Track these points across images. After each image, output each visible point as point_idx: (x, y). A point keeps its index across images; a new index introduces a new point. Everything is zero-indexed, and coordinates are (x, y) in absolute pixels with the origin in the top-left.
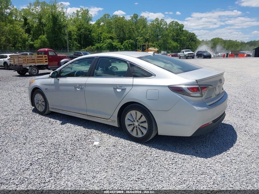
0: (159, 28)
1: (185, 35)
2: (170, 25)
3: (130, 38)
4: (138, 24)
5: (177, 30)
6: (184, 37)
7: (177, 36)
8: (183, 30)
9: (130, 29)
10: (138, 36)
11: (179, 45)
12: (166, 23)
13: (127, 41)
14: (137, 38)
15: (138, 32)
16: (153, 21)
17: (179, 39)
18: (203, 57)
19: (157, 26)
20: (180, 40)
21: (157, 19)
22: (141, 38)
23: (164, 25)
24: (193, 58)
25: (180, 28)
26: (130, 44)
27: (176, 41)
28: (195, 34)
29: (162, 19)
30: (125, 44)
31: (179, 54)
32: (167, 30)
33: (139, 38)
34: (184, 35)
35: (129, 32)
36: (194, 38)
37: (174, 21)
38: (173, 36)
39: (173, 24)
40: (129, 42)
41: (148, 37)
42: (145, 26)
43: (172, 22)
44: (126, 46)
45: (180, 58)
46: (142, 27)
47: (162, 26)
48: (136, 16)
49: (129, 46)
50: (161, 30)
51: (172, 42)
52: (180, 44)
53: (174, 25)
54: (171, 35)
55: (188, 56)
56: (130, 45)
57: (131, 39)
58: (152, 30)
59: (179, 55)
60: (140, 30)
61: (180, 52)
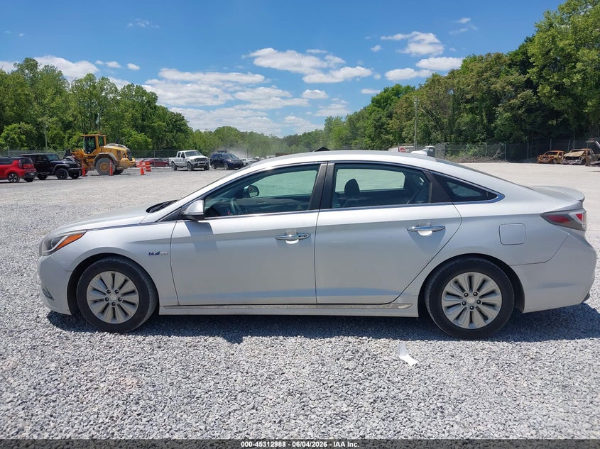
0: (98, 97)
1: (161, 118)
2: (124, 94)
3: (19, 118)
4: (40, 86)
5: (142, 105)
6: (160, 123)
7: (143, 120)
8: (156, 107)
9: (20, 94)
10: (43, 115)
11: (150, 140)
12: (116, 88)
13: (14, 125)
14: (40, 120)
15: (41, 104)
16: (80, 81)
17: (148, 126)
18: (226, 167)
19: (91, 92)
20: (152, 128)
21: (90, 78)
22: (53, 119)
23: (110, 93)
24: (206, 168)
25: (148, 102)
26: (22, 134)
27: (142, 129)
28: (183, 117)
29: (103, 79)
30: (8, 134)
31: (172, 159)
32: (118, 103)
33: (47, 121)
34: (159, 117)
35: (17, 102)
36: (181, 125)
37: (133, 85)
38: (134, 119)
39: (130, 91)
40: (19, 128)
41: (71, 119)
42: (59, 92)
43: (129, 86)
44: (13, 138)
45: (176, 170)
46: (51, 91)
47: (103, 94)
48: (30, 64)
49: (20, 140)
50: (103, 103)
51: (134, 133)
52: (152, 138)
53: (134, 93)
54: (128, 115)
55: (196, 166)
56: (23, 137)
57: (23, 121)
58: (79, 101)
59: (173, 162)
60: (47, 100)
61: (174, 156)
